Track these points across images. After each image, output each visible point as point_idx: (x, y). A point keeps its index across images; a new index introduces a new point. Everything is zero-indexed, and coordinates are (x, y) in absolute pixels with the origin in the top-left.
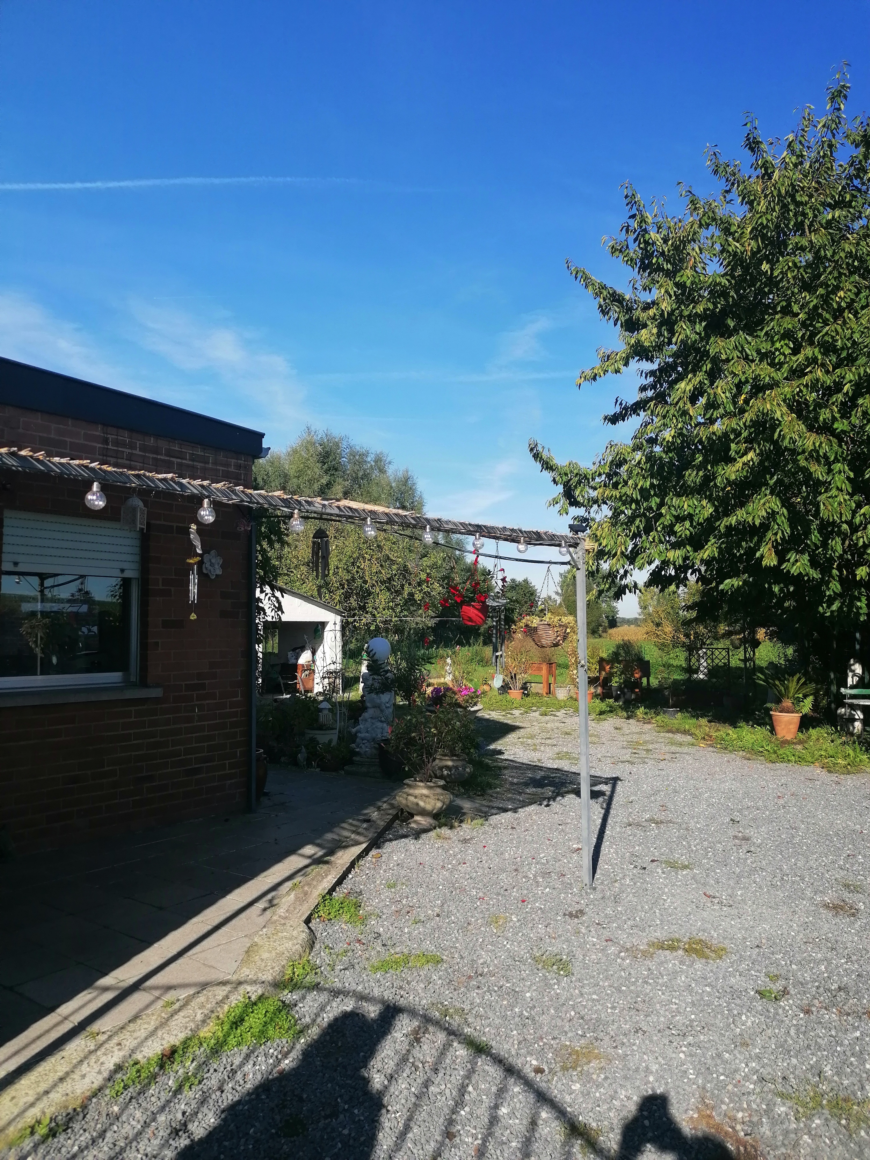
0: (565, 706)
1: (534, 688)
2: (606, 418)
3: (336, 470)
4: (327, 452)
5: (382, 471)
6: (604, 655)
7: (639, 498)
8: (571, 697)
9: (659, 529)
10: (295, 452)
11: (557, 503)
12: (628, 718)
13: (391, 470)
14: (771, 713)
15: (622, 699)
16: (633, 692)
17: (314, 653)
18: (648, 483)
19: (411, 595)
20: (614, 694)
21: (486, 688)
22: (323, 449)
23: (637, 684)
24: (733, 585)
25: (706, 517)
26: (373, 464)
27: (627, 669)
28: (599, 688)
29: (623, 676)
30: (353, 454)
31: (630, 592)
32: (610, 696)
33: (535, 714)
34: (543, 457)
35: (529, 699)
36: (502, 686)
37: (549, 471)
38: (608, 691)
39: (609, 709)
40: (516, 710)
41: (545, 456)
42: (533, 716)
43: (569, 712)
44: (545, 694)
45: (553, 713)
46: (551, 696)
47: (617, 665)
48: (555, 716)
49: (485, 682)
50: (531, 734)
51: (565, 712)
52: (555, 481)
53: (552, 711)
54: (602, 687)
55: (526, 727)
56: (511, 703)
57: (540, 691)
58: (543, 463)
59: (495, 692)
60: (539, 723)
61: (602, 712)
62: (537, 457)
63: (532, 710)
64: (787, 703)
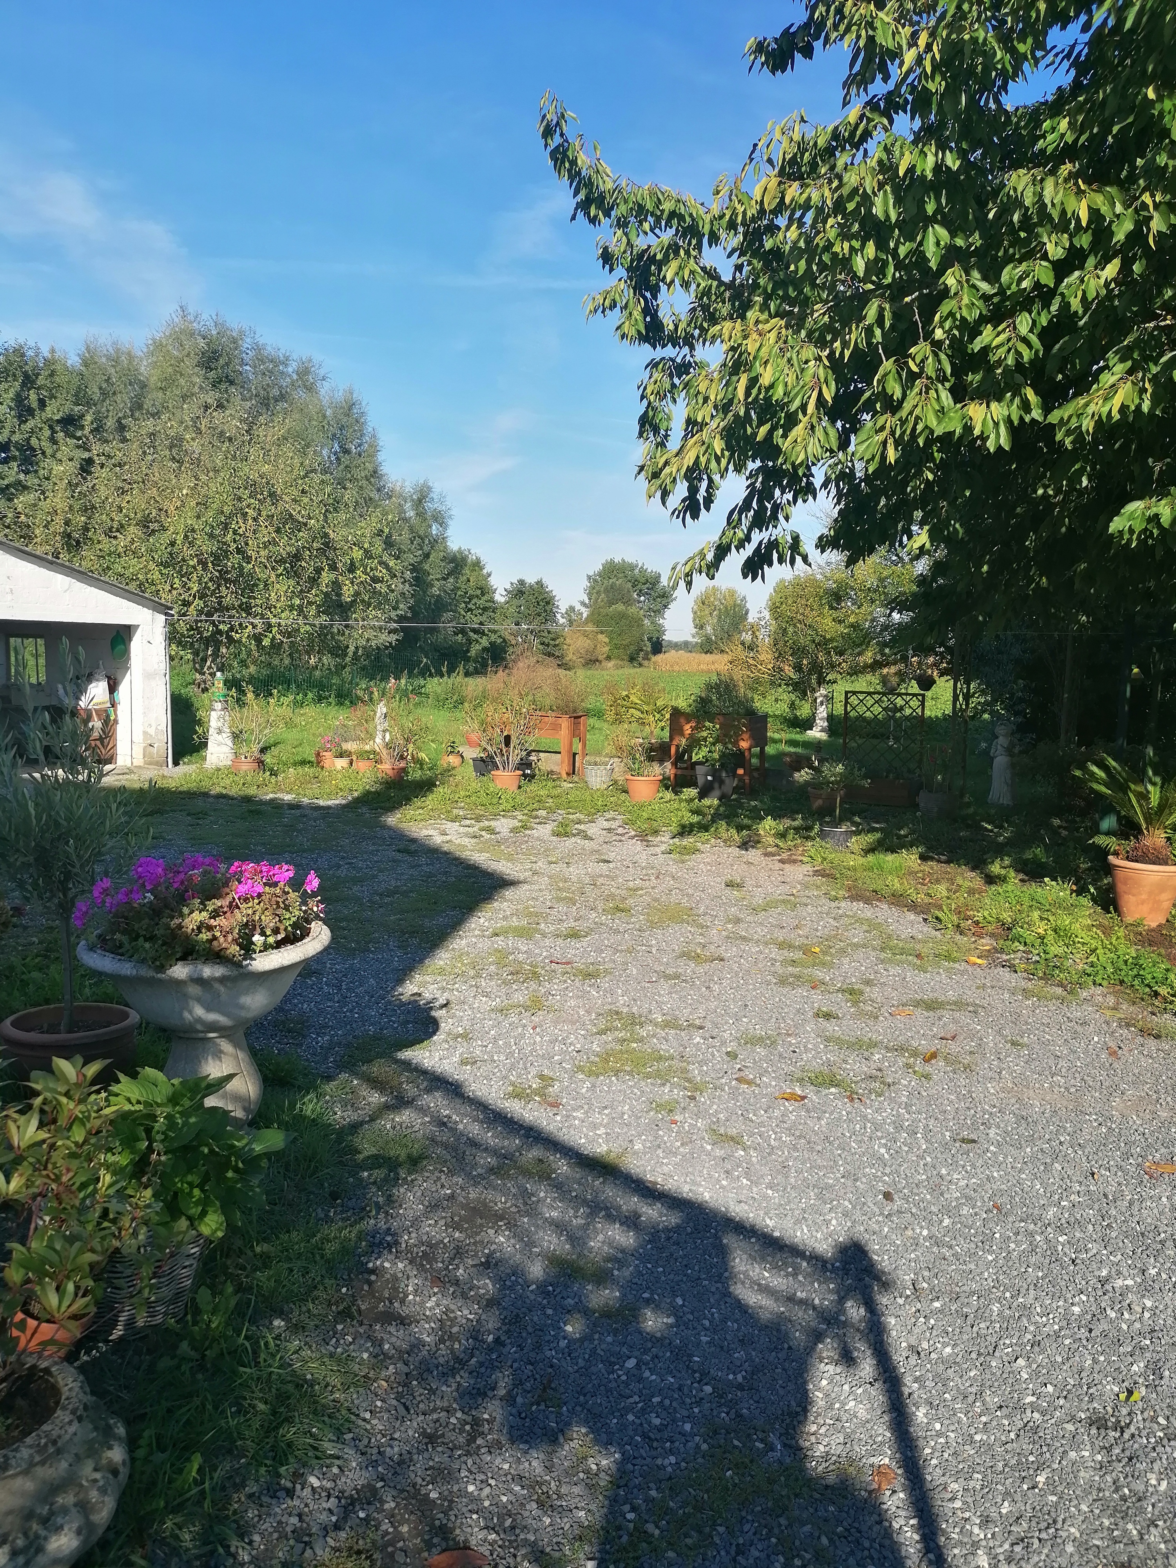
0: (605, 809)
1: (546, 762)
3: (232, 383)
4: (215, 352)
5: (310, 388)
6: (682, 704)
8: (616, 782)
10: (159, 346)
11: (613, 306)
13: (324, 389)
15: (717, 793)
16: (734, 775)
17: (113, 688)
19: (336, 585)
20: (700, 781)
21: (453, 760)
22: (208, 344)
23: (737, 759)
24: (1155, 518)
25: (1091, 296)
26: (295, 377)
27: (727, 734)
28: (669, 765)
29: (719, 747)
30: (261, 360)
32: (692, 783)
33: (544, 831)
34: (579, 162)
35: (532, 788)
36: (482, 759)
37: (593, 220)
38: (685, 772)
39: (695, 819)
40: (503, 820)
41: (583, 160)
42: (538, 839)
43: (614, 825)
44: (564, 776)
45: (582, 827)
46: (576, 778)
47: (707, 724)
48: (586, 837)
49: (452, 750)
50: (530, 915)
51: (606, 825)
52: (607, 257)
53: (579, 822)
54: (674, 764)
55: (522, 878)
56: (495, 801)
57: (556, 769)
58: (579, 183)
59: (469, 771)
60: (551, 863)
61: (683, 827)
62: (563, 162)
63: (536, 817)
64: (1155, 838)
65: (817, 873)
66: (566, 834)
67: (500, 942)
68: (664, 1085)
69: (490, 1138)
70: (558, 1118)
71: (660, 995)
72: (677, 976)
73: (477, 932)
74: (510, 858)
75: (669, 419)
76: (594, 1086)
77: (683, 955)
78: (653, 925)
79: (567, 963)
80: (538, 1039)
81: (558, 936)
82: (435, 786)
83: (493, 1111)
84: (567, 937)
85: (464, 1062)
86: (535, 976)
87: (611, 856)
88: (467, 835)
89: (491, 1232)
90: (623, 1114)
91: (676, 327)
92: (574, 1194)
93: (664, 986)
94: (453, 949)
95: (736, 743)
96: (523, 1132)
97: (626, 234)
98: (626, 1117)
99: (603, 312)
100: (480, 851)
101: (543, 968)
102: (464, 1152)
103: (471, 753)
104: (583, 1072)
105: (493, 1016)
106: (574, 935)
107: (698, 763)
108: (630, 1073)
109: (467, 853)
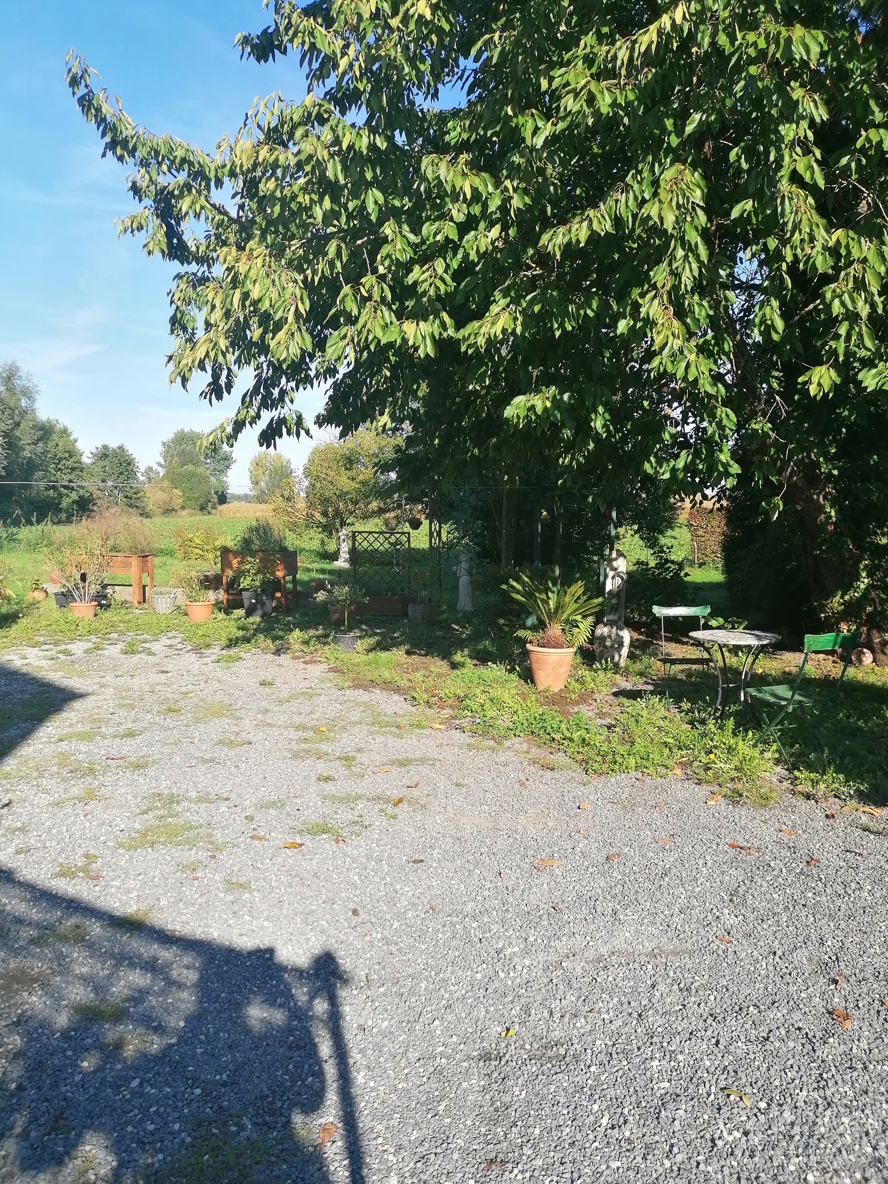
0: (168, 629)
1: (120, 594)
2: (246, 40)
6: (230, 544)
7: (342, 182)
8: (178, 608)
9: (381, 270)
11: (140, 228)
12: (278, 652)
14: (529, 646)
15: (259, 612)
16: (273, 597)
18: (365, 141)
20: (246, 603)
21: (38, 595)
23: (276, 585)
24: (532, 408)
25: (482, 250)
27: (266, 566)
28: (222, 592)
29: (260, 577)
31: (289, 433)
32: (240, 606)
33: (114, 651)
34: (104, 111)
35: (107, 615)
36: (63, 594)
37: (121, 159)
38: (235, 597)
39: (241, 633)
40: (78, 643)
41: (106, 109)
42: (109, 657)
43: (174, 642)
44: (136, 604)
45: (147, 645)
46: (146, 605)
47: (249, 559)
48: (151, 654)
49: (37, 587)
50: (94, 721)
51: (169, 642)
52: (135, 189)
53: (145, 642)
54: (227, 591)
55: (90, 691)
56: (73, 627)
57: (129, 599)
58: (105, 128)
59: (52, 603)
60: (117, 676)
61: (231, 640)
62: (89, 109)
63: (109, 639)
64: (555, 630)
65: (331, 670)
66: (133, 652)
67: (64, 746)
68: (191, 849)
69: (35, 914)
70: (97, 888)
71: (197, 776)
72: (213, 760)
73: (44, 740)
74: (81, 675)
75: (194, 321)
76: (131, 858)
77: (220, 742)
78: (197, 720)
79: (121, 758)
80: (88, 824)
81: (115, 736)
82: (19, 618)
83: (40, 890)
84: (123, 737)
85: (17, 852)
86: (92, 771)
87: (170, 668)
88: (45, 658)
89: (25, 994)
90: (154, 877)
91: (198, 248)
92: (103, 950)
93: (202, 768)
94: (21, 756)
95: (273, 573)
96: (64, 904)
97: (148, 172)
98: (156, 879)
99: (132, 232)
100: (56, 671)
101: (99, 764)
102: (9, 930)
103: (53, 589)
104: (123, 847)
105: (50, 809)
106: (131, 734)
107: (244, 590)
108: (164, 843)
109: (44, 673)
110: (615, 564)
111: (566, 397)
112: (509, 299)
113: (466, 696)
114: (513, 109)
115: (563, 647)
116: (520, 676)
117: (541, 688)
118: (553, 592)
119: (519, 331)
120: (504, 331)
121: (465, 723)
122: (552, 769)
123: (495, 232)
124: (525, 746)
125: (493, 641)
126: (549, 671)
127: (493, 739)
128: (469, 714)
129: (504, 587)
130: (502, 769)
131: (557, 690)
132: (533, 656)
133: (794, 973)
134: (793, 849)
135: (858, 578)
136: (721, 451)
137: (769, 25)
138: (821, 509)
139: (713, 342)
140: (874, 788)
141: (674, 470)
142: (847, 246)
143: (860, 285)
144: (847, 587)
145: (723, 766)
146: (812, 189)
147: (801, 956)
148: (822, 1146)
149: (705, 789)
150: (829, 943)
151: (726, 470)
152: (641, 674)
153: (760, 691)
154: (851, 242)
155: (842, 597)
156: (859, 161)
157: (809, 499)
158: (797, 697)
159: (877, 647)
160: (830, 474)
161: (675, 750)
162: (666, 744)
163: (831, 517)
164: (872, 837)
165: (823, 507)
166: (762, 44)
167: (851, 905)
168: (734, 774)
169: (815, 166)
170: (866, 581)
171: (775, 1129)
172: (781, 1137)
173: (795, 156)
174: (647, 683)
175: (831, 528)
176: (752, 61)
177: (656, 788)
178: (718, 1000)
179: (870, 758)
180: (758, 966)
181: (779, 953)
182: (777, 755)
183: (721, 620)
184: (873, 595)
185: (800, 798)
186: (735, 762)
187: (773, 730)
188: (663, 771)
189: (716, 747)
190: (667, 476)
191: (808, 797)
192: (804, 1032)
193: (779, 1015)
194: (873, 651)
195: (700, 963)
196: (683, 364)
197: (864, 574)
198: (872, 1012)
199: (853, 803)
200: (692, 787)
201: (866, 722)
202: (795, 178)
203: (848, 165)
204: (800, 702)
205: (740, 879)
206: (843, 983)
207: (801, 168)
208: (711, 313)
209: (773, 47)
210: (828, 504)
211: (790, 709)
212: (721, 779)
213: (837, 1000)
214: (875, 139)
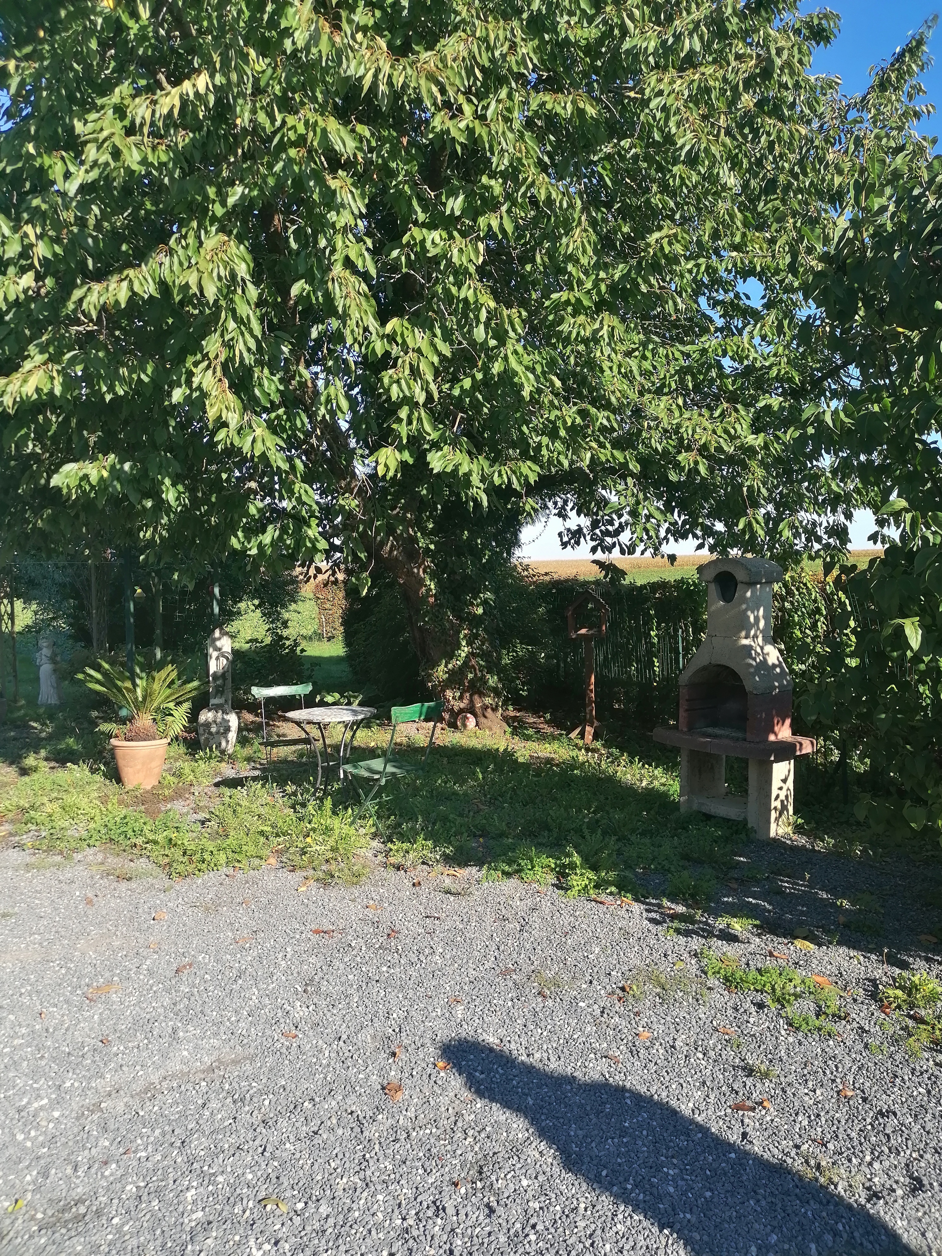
14: (113, 741)
24: (86, 477)
25: (11, 297)
64: (144, 720)
110: (218, 644)
111: (127, 466)
112: (46, 356)
113: (32, 807)
114: (36, 148)
115: (154, 739)
116: (105, 775)
117: (129, 787)
118: (141, 678)
119: (58, 391)
120: (38, 390)
121: (26, 839)
122: (129, 879)
123: (28, 280)
124: (100, 857)
125: (78, 738)
126: (139, 767)
127: (61, 853)
128: (34, 828)
129: (80, 676)
130: (65, 887)
131: (149, 787)
132: (119, 753)
133: (356, 1057)
134: (376, 924)
135: (459, 646)
136: (309, 526)
137: (308, 113)
138: (421, 583)
139: (285, 417)
140: (459, 850)
141: (260, 546)
142: (402, 335)
143: (415, 372)
144: (450, 656)
145: (318, 848)
146: (365, 276)
147: (366, 1036)
148: (353, 1231)
149: (300, 874)
150: (395, 1015)
151: (314, 546)
152: (249, 759)
153: (356, 767)
154: (405, 331)
155: (446, 666)
156: (408, 257)
157: (410, 573)
158: (390, 769)
159: (479, 711)
160: (427, 549)
161: (271, 839)
162: (262, 833)
163: (431, 590)
164: (452, 898)
165: (423, 580)
166: (301, 129)
167: (422, 971)
168: (330, 855)
169: (366, 254)
170: (466, 649)
171: (308, 1228)
172: (314, 1235)
173: (348, 243)
174: (254, 769)
175: (432, 600)
176: (294, 144)
177: (247, 882)
178: (273, 1103)
179: (459, 820)
180: (321, 1056)
181: (344, 1037)
182: (373, 830)
183: (337, 695)
184: (473, 662)
185: (391, 870)
186: (331, 842)
187: (371, 806)
188: (257, 862)
189: (314, 830)
190: (254, 551)
191: (398, 868)
192: (355, 1115)
193: (334, 1103)
194: (475, 715)
195: (260, 1068)
196: (250, 439)
197: (464, 643)
198: (424, 1077)
199: (440, 868)
200: (285, 875)
201: (461, 786)
202: (348, 263)
203: (398, 258)
204: (393, 774)
205: (319, 966)
206: (402, 1055)
207: (353, 257)
208: (282, 388)
209: (311, 134)
210: (427, 577)
211: (383, 782)
212: (316, 862)
213: (393, 1073)
214: (419, 238)
